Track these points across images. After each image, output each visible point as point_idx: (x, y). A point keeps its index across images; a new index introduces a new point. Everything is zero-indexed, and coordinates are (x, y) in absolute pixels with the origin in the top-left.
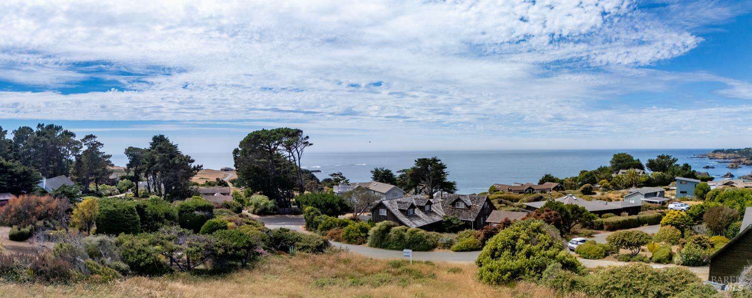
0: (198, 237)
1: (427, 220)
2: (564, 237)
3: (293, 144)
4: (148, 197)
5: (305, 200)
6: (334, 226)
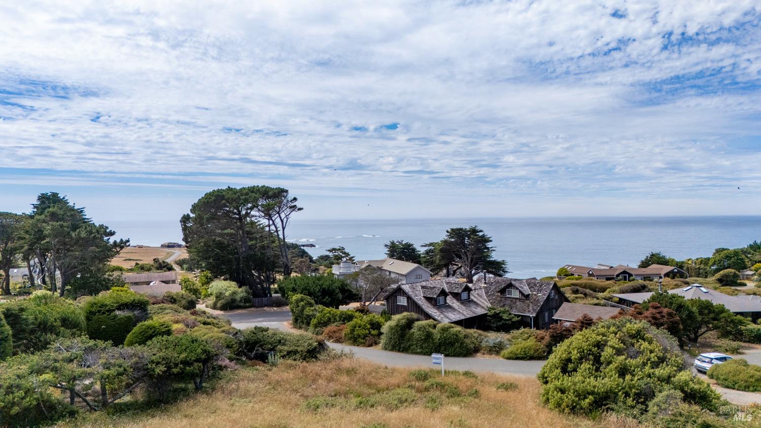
0: (122, 351)
1: (465, 313)
2: (685, 350)
3: (274, 208)
4: (29, 293)
5: (291, 286)
6: (332, 320)
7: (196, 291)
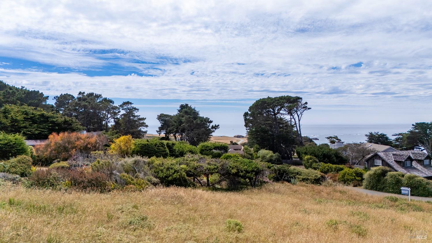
3: (293, 108)
6: (330, 171)
7: (251, 155)
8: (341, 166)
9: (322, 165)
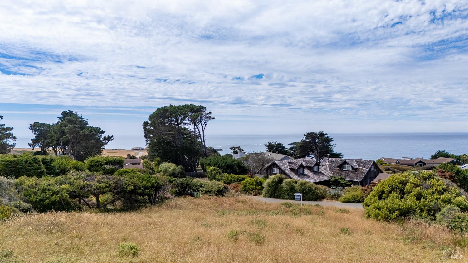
1: (316, 179)
3: (197, 118)
5: (208, 163)
6: (233, 181)
7: (152, 169)
8: (243, 176)
9: (225, 176)
